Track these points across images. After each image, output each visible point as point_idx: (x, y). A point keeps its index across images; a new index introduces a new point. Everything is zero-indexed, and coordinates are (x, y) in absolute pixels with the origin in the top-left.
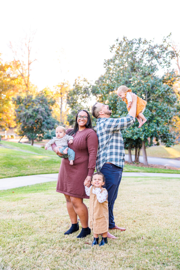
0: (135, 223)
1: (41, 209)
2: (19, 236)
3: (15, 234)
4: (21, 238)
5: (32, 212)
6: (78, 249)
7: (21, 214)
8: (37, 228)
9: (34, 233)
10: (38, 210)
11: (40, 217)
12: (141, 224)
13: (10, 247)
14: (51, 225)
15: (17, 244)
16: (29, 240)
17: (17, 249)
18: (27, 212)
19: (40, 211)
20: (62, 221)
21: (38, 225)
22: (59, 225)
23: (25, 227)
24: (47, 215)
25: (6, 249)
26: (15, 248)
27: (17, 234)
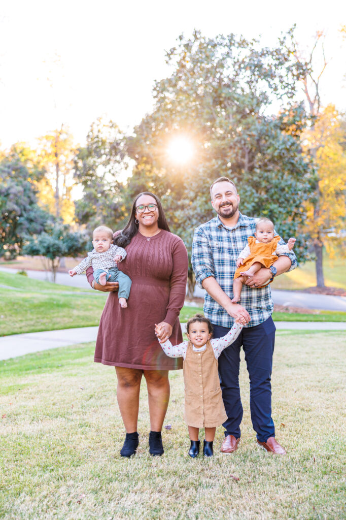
1: (75, 409)
2: (53, 470)
3: (43, 465)
4: (60, 471)
5: (59, 417)
7: (35, 422)
8: (85, 450)
9: (82, 461)
10: (69, 411)
11: (81, 426)
12: (298, 431)
13: (45, 493)
14: (112, 441)
15: (58, 487)
16: (80, 476)
17: (62, 497)
18: (48, 418)
19: (75, 412)
21: (85, 444)
23: (58, 448)
24: (93, 419)
25: (38, 499)
26: (57, 495)
27: (47, 466)
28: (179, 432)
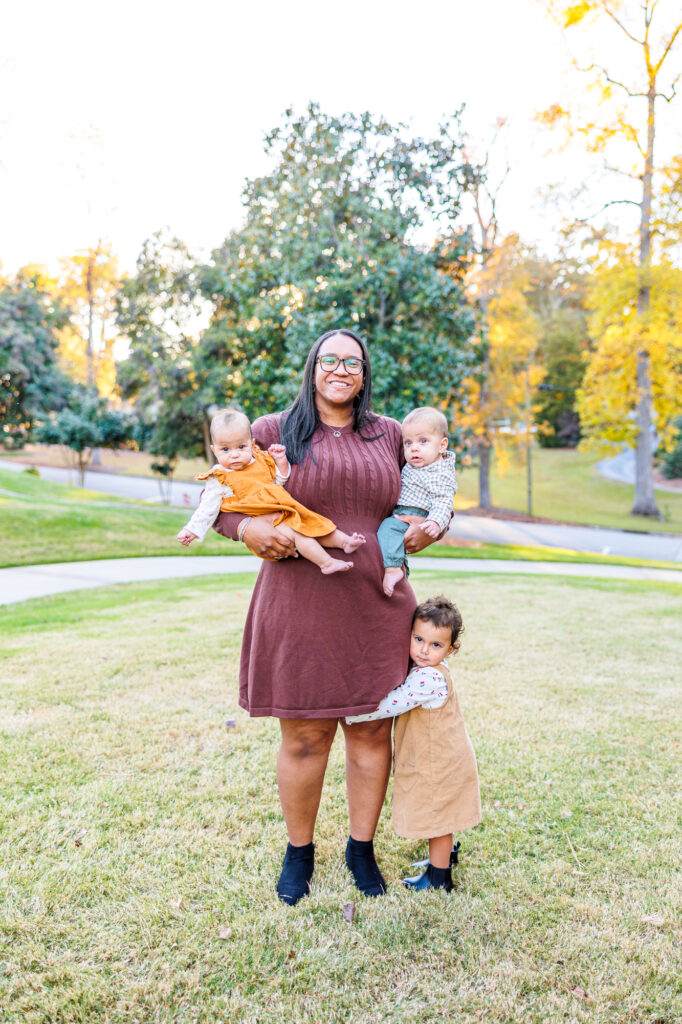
1: (88, 692)
2: (41, 791)
3: (25, 782)
4: (53, 793)
5: (62, 703)
6: (257, 824)
7: (22, 712)
8: (96, 759)
9: (89, 776)
10: (80, 694)
11: (95, 719)
13: (22, 829)
14: (141, 744)
15: (45, 819)
16: (83, 801)
17: (50, 836)
18: (45, 705)
19: (89, 697)
20: (175, 731)
21: (97, 749)
22: (168, 746)
23: (54, 756)
24: (115, 708)
25: (10, 838)
26: (42, 832)
27: (32, 784)
28: (248, 730)
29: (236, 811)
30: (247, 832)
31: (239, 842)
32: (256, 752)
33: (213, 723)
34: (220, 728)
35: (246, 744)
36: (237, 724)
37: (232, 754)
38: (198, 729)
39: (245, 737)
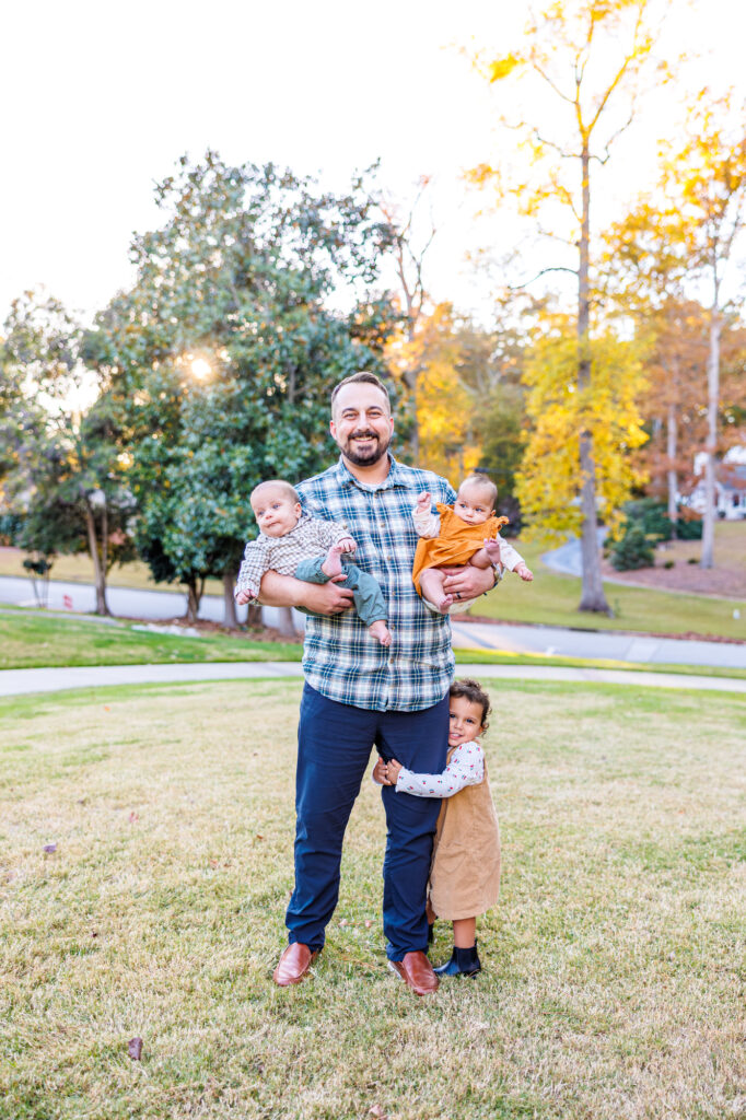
0: (264, 844)
6: (54, 960)
29: (33, 946)
30: (39, 968)
31: (28, 981)
32: (75, 879)
33: (28, 849)
34: (37, 854)
35: (63, 871)
36: (57, 849)
37: (45, 883)
38: (10, 857)
39: (63, 863)
